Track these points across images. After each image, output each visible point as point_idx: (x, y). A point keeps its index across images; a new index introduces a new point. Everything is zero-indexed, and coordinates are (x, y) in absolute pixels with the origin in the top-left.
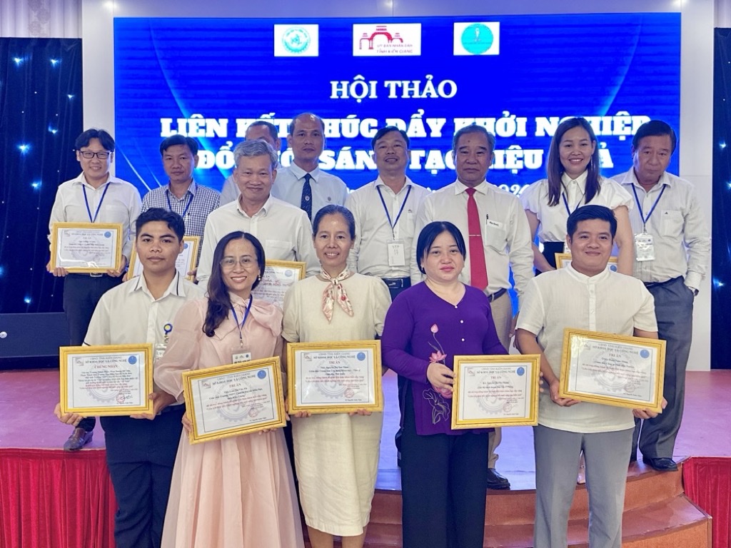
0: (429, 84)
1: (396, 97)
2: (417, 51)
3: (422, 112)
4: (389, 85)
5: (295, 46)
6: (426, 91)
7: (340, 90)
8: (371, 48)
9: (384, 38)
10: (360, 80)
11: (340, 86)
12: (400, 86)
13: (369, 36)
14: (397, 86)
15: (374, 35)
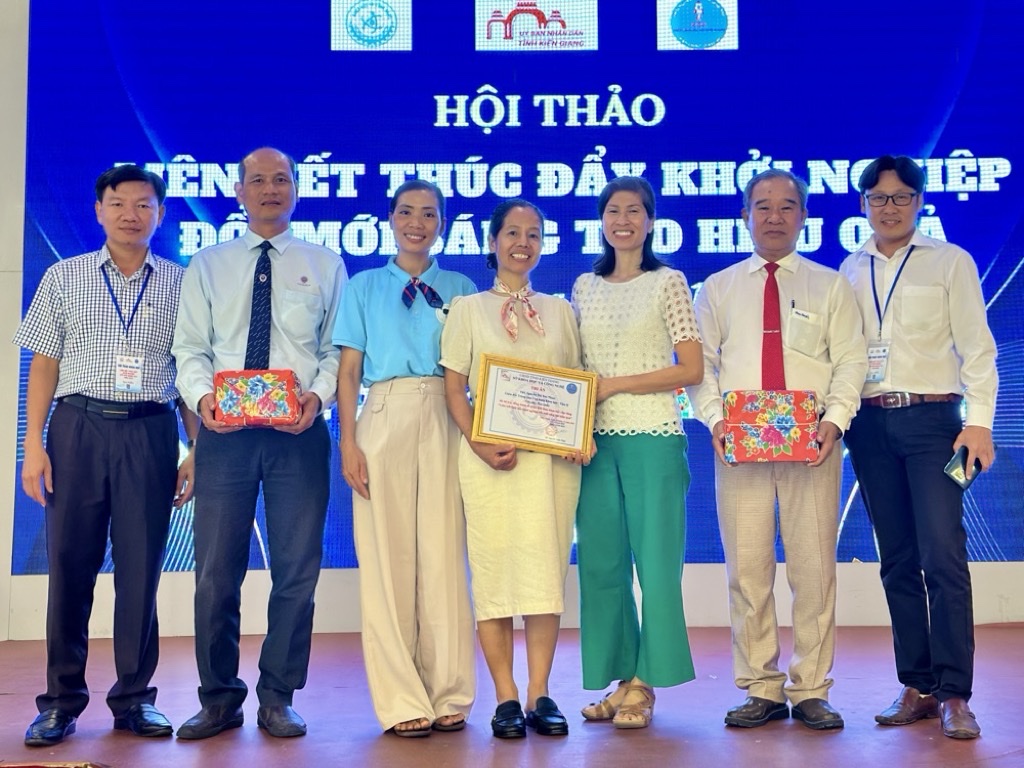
0: (615, 101)
1: (555, 124)
3: (602, 150)
4: (542, 103)
5: (368, 32)
6: (609, 114)
7: (452, 111)
8: (508, 37)
9: (533, 19)
10: (488, 93)
11: (452, 104)
12: (562, 104)
13: (506, 16)
15: (514, 13)
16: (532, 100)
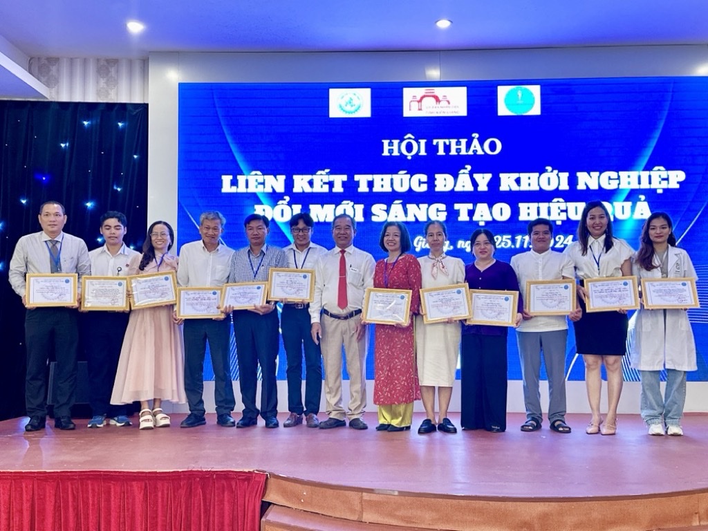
0: (476, 143)
1: (444, 154)
2: (463, 112)
3: (469, 167)
4: (437, 143)
5: (349, 108)
6: (472, 148)
7: (391, 148)
8: (420, 109)
9: (433, 100)
10: (410, 138)
11: (391, 144)
12: (448, 143)
13: (418, 98)
14: (445, 143)
15: (422, 98)
16: (432, 142)
